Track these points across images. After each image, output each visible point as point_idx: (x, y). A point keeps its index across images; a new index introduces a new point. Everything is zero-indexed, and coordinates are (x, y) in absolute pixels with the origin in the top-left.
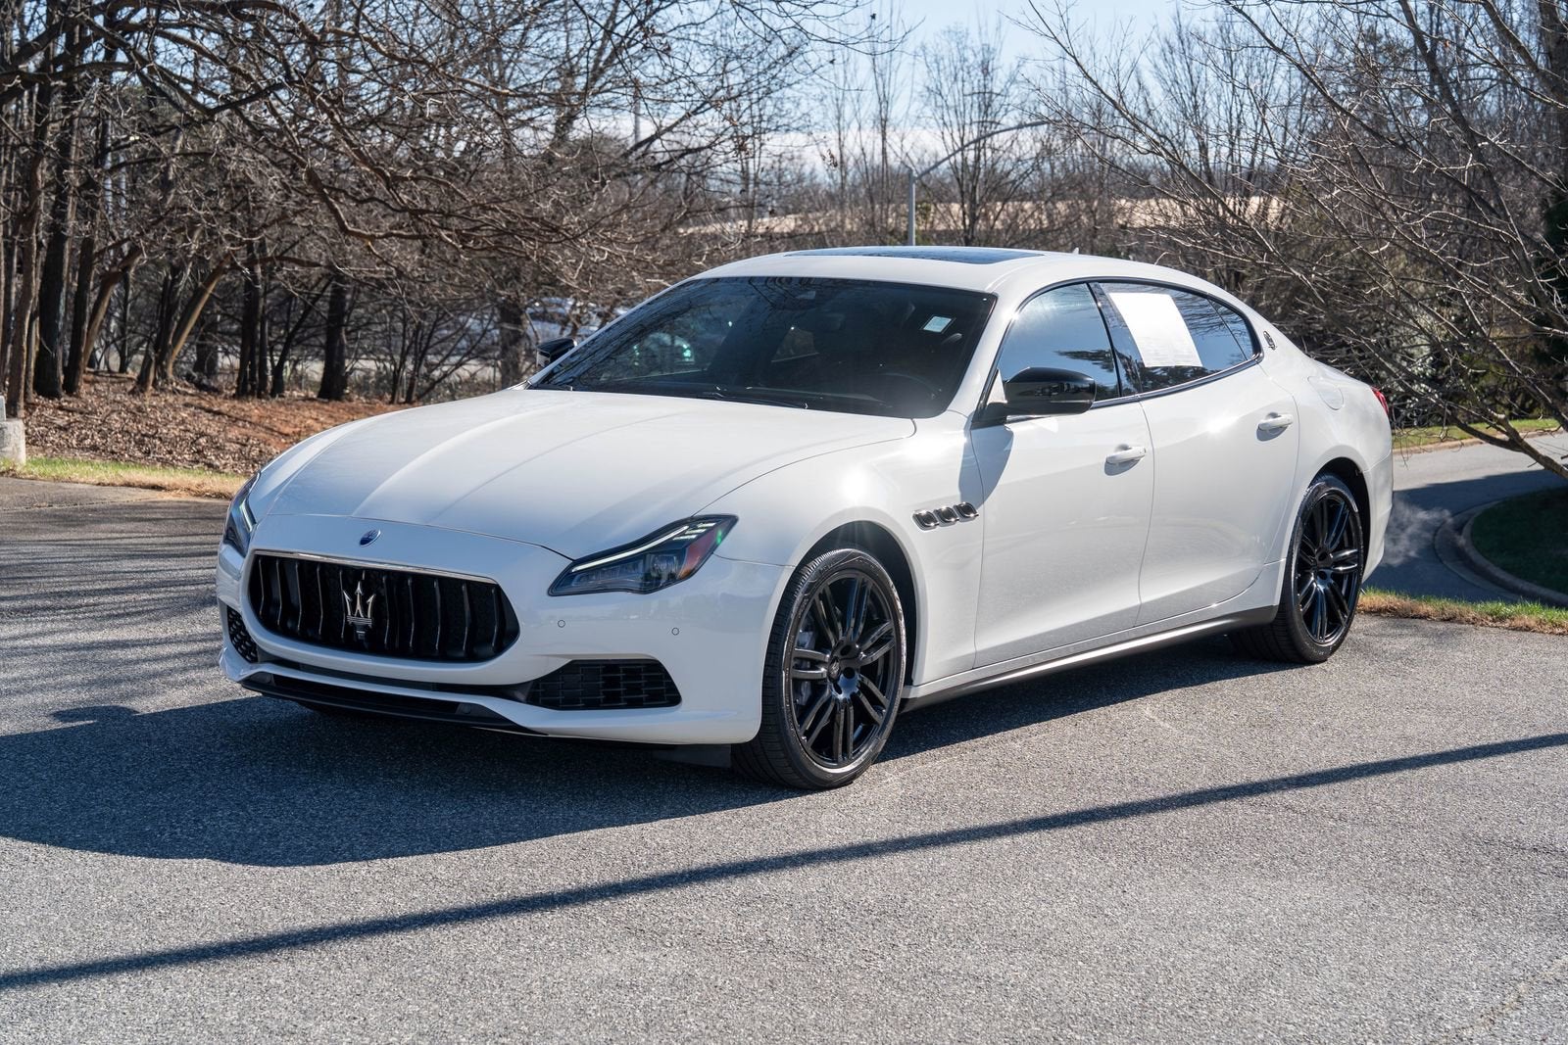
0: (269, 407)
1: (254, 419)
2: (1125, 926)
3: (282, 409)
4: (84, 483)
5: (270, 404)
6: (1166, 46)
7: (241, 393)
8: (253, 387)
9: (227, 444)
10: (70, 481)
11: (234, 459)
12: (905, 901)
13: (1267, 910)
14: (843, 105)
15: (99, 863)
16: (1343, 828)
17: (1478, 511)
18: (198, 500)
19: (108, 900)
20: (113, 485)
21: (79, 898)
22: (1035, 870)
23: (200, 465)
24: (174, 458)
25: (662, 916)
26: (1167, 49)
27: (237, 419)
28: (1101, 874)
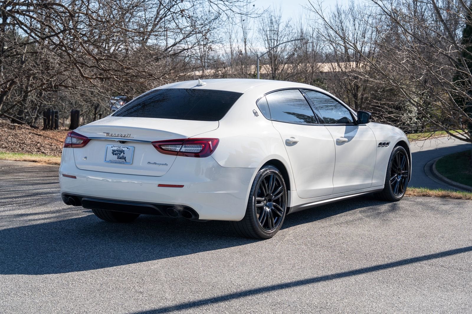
0: (55, 133)
1: (51, 137)
2: (404, 310)
3: (59, 133)
4: (10, 160)
5: (55, 132)
6: (333, 15)
7: (45, 129)
8: (49, 126)
9: (46, 145)
10: (5, 160)
11: (50, 150)
12: (327, 303)
13: (449, 303)
14: (232, 34)
15: (50, 295)
16: (463, 273)
17: (437, 160)
18: (49, 165)
19: (57, 309)
20: (20, 161)
21: (47, 309)
22: (366, 290)
23: (40, 153)
24: (31, 150)
25: (247, 311)
26: (334, 16)
27: (46, 137)
28: (389, 291)
